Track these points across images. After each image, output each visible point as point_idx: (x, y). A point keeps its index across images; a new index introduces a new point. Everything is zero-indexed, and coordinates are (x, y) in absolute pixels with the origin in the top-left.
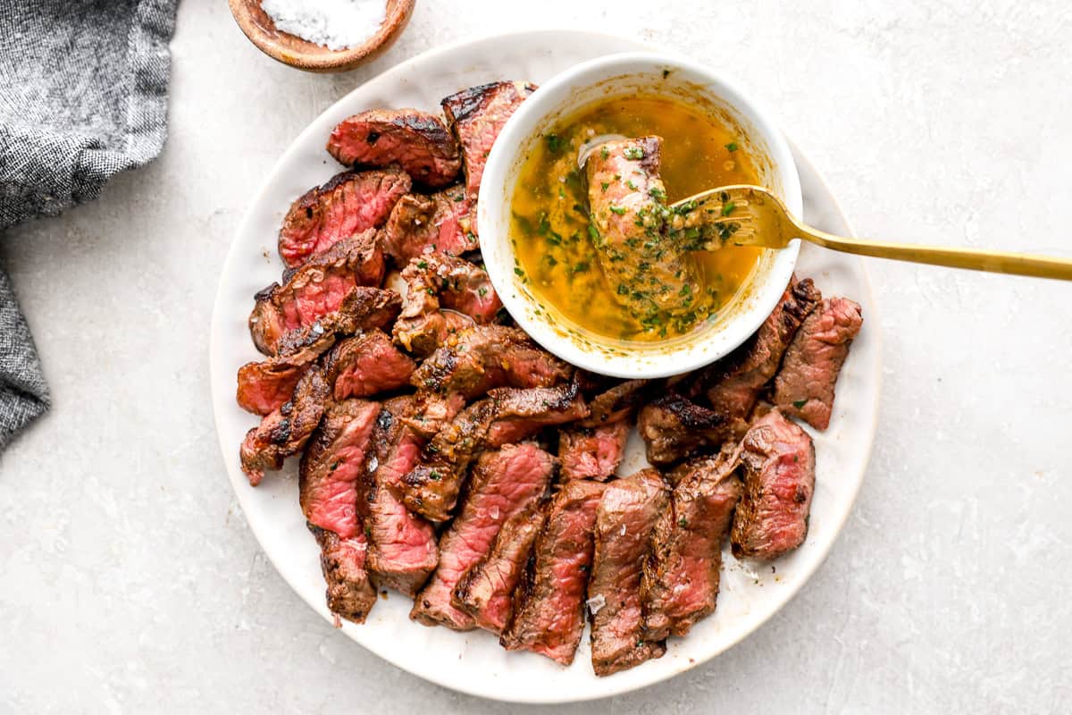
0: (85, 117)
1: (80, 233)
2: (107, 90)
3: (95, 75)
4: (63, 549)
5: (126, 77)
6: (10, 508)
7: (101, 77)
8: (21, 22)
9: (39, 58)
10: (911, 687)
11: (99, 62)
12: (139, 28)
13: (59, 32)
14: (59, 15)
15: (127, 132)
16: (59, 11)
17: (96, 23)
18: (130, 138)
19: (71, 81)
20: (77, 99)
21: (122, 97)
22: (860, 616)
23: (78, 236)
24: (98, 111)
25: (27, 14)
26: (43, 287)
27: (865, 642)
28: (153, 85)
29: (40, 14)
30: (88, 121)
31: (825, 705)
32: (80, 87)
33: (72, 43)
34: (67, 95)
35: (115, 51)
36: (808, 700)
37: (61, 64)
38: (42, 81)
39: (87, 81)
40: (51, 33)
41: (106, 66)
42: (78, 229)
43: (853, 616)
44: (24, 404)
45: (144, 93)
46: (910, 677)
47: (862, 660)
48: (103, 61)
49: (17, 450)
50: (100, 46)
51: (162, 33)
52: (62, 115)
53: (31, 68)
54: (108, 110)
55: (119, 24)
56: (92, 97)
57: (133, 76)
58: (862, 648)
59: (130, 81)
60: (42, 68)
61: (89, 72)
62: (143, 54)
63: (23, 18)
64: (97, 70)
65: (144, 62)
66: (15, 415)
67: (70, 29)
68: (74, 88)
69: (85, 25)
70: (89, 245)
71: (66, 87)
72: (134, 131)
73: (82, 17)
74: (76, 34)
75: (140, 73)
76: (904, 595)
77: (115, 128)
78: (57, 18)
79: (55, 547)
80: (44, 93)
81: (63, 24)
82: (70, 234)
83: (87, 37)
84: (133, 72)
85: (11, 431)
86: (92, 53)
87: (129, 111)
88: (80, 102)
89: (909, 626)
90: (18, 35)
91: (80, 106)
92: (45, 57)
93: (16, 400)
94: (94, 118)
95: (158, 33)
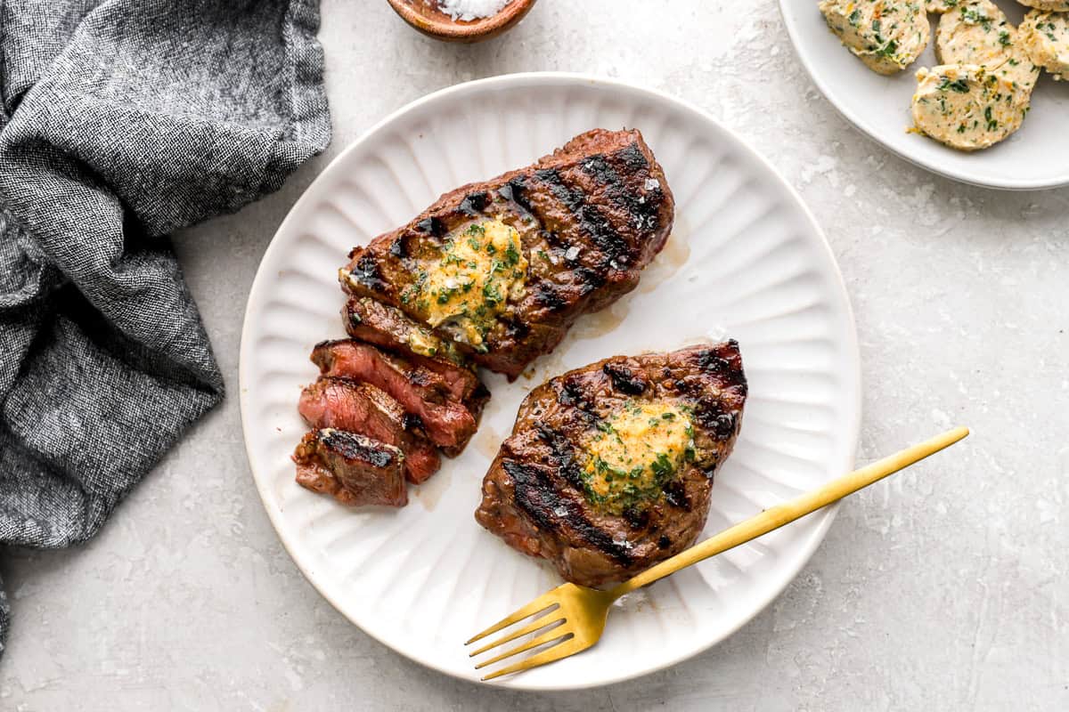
0: (252, 111)
1: (242, 237)
2: (266, 85)
3: (254, 74)
4: (239, 532)
5: (287, 70)
6: (188, 497)
7: (259, 74)
8: (186, 32)
9: (204, 63)
10: (1054, 625)
11: (255, 61)
12: (291, 25)
13: (218, 38)
14: (217, 22)
15: (294, 120)
16: (216, 19)
17: (247, 27)
18: (298, 125)
19: (233, 82)
20: (242, 97)
21: (286, 88)
22: (1001, 559)
23: (240, 240)
24: (262, 105)
25: (191, 24)
26: (209, 289)
27: (1007, 584)
28: (312, 75)
29: (202, 23)
30: (256, 115)
31: (973, 645)
32: (243, 86)
33: (229, 47)
34: (234, 94)
35: (268, 49)
36: (956, 642)
37: (223, 67)
38: (212, 83)
39: (247, 80)
40: (211, 40)
41: (262, 64)
42: (239, 232)
43: (995, 560)
44: (200, 396)
45: (304, 84)
46: (1054, 616)
47: (1006, 601)
48: (259, 60)
49: (192, 442)
50: (253, 47)
51: (310, 27)
52: (238, 112)
53: (200, 73)
54: (270, 103)
55: (267, 25)
56: (254, 93)
57: (293, 68)
58: (1006, 590)
59: (291, 74)
60: (207, 72)
61: (247, 71)
62: (300, 47)
63: (188, 28)
64: (254, 68)
65: (302, 54)
66: (195, 406)
67: (226, 35)
68: (238, 87)
69: (238, 29)
70: (251, 248)
71: (231, 87)
72: (301, 119)
73: (235, 23)
74: (231, 39)
75: (299, 65)
76: (1042, 538)
77: (280, 119)
78: (215, 25)
79: (232, 531)
80: (217, 94)
81: (220, 31)
82: (232, 238)
83: (241, 40)
84: (293, 65)
85: (190, 421)
86: (248, 54)
87: (294, 102)
88: (245, 99)
89: (1050, 566)
90: (185, 44)
91: (246, 103)
92: (209, 62)
93: (193, 393)
94: (261, 112)
95: (306, 28)
